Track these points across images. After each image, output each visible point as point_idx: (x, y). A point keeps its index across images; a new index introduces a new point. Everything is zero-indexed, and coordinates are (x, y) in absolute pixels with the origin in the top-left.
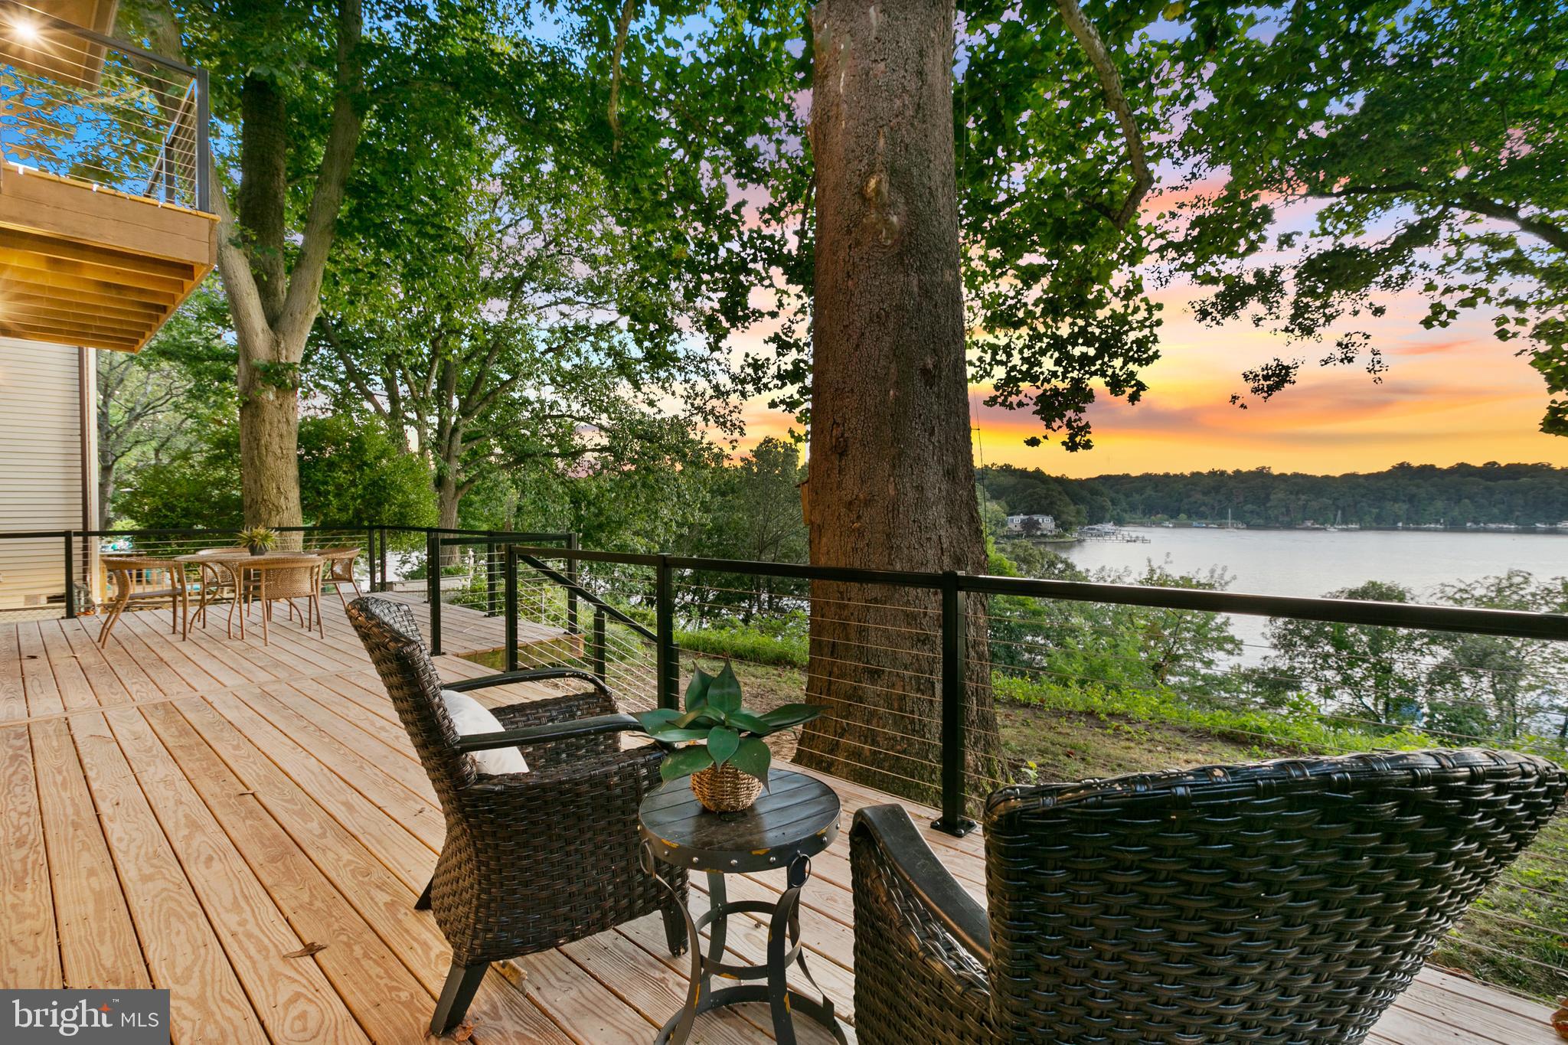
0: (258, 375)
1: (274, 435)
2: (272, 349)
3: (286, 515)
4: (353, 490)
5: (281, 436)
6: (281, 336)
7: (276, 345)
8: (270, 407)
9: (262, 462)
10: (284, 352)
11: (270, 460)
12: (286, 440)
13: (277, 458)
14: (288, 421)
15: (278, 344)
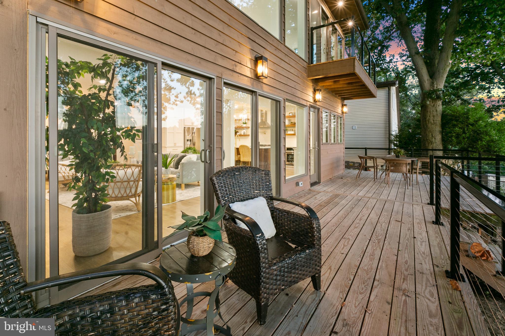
0: (426, 96)
1: (431, 116)
2: (431, 86)
3: (434, 145)
4: (464, 135)
5: (434, 116)
6: (434, 80)
7: (432, 84)
8: (430, 106)
9: (427, 126)
10: (436, 86)
11: (429, 125)
12: (435, 118)
13: (432, 124)
14: (436, 111)
15: (433, 83)
